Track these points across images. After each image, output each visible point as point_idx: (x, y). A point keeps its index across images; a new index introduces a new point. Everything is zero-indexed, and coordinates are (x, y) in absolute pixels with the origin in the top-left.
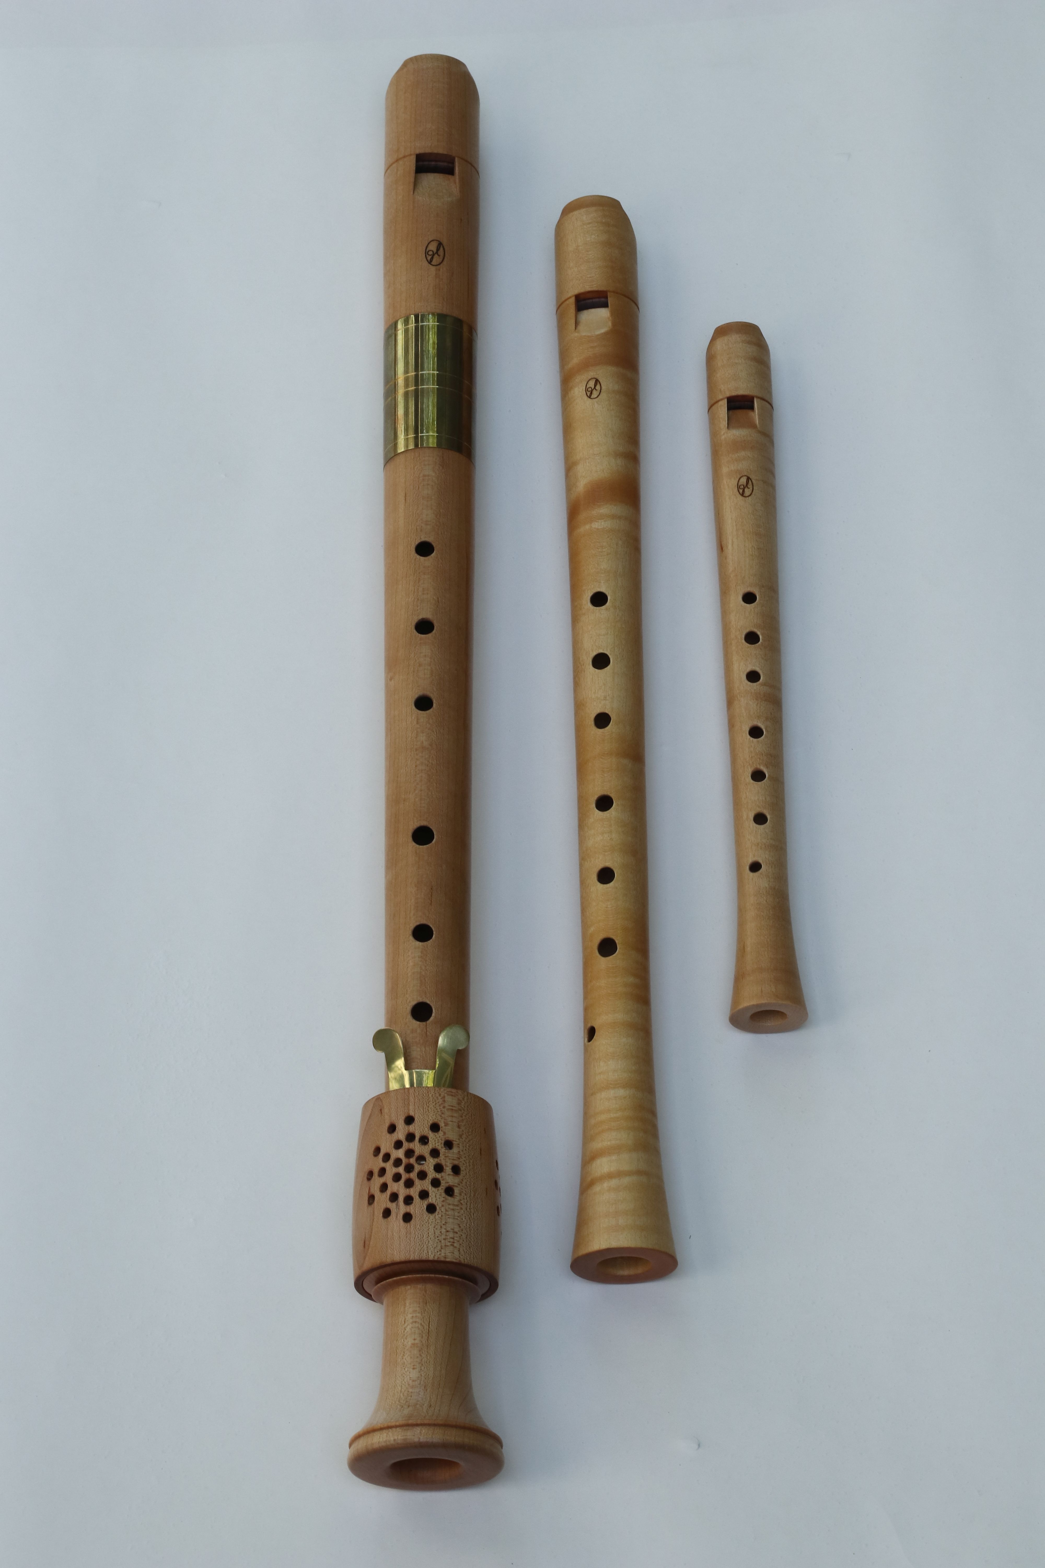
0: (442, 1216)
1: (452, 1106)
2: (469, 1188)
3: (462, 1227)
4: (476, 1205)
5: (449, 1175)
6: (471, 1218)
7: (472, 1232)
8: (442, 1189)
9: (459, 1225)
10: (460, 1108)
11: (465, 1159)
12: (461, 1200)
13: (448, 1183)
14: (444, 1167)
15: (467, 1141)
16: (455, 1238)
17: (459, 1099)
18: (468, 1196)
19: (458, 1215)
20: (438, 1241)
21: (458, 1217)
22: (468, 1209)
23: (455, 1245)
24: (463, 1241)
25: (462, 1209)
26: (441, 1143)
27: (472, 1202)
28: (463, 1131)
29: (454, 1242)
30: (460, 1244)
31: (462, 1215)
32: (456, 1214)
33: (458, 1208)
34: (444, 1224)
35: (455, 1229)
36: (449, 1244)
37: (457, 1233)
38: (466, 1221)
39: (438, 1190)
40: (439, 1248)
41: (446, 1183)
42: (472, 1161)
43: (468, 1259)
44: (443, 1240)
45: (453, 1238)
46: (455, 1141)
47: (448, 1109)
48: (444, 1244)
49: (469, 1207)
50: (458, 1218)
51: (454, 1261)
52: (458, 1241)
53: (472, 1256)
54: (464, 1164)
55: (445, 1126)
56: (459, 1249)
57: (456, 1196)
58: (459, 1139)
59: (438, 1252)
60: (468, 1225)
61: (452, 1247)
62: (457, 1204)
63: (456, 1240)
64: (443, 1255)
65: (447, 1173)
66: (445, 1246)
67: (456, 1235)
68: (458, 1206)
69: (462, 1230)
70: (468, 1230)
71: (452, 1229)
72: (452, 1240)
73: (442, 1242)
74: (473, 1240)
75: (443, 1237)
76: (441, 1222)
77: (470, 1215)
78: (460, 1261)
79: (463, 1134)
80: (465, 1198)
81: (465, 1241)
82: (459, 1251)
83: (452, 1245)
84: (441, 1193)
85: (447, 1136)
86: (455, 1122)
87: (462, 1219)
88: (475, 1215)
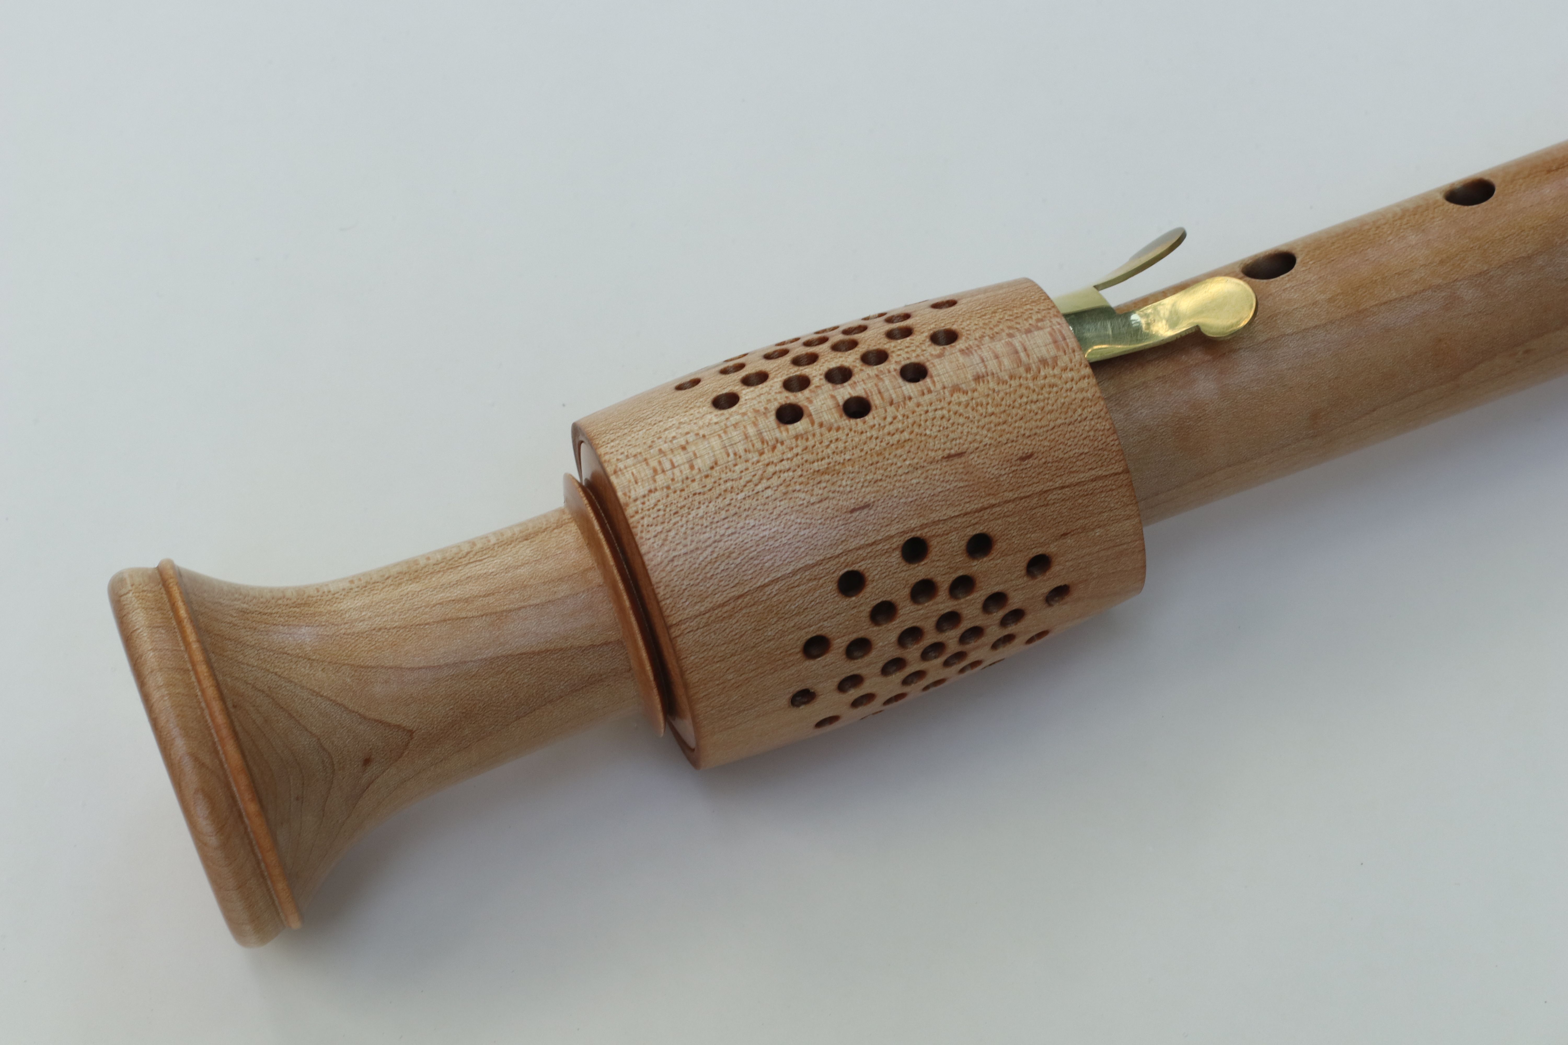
0: (716, 423)
1: (1025, 350)
2: (829, 451)
3: (715, 473)
4: (798, 487)
5: (833, 397)
6: (751, 485)
7: (720, 503)
8: (787, 397)
9: (716, 463)
10: (1034, 366)
11: (900, 417)
12: (782, 443)
13: (811, 402)
14: (850, 382)
15: (954, 408)
16: (676, 471)
17: (1055, 359)
18: (806, 457)
19: (742, 453)
20: (649, 443)
21: (735, 454)
22: (771, 469)
23: (660, 478)
24: (682, 490)
25: (761, 453)
26: (908, 358)
27: (799, 472)
28: (974, 390)
29: (663, 471)
30: (668, 488)
31: (747, 461)
32: (740, 448)
33: (758, 445)
34: (697, 434)
35: (699, 461)
36: (654, 463)
37: (692, 467)
38: (735, 476)
39: (780, 392)
40: (633, 451)
41: (808, 398)
42: (906, 435)
43: (646, 521)
44: (657, 449)
45: (673, 467)
46: (934, 382)
47: (1009, 344)
48: (648, 456)
49: (778, 468)
50: (732, 455)
51: (620, 494)
52: (673, 480)
53: (659, 528)
54: (885, 418)
55: (962, 351)
56: (656, 490)
57: (787, 430)
58: (944, 388)
59: (622, 453)
60: (729, 484)
61: (649, 473)
62: (767, 438)
63: (673, 474)
64: (621, 465)
65: (835, 393)
66: (646, 460)
67: (686, 468)
68: (763, 442)
69: (707, 476)
70: (717, 491)
71: (695, 454)
72: (667, 466)
73: (652, 451)
74: (701, 512)
75: (665, 447)
76: (700, 428)
77: (761, 479)
78: (627, 505)
79: (966, 393)
80: (795, 451)
81: (684, 494)
82: (650, 491)
83: (655, 471)
84: (775, 399)
85: (936, 361)
86: (986, 367)
87: (735, 465)
88: (769, 492)
